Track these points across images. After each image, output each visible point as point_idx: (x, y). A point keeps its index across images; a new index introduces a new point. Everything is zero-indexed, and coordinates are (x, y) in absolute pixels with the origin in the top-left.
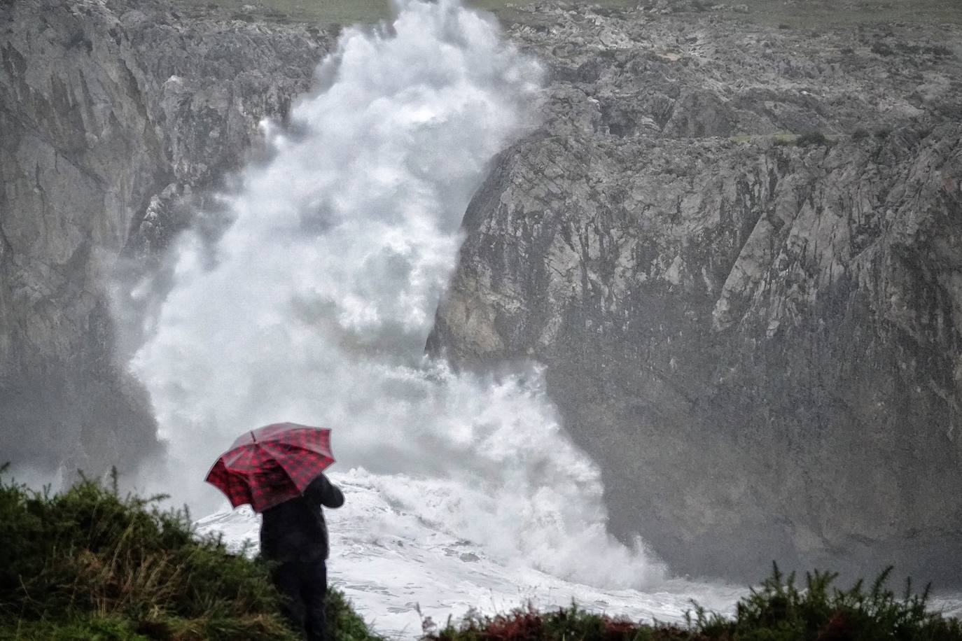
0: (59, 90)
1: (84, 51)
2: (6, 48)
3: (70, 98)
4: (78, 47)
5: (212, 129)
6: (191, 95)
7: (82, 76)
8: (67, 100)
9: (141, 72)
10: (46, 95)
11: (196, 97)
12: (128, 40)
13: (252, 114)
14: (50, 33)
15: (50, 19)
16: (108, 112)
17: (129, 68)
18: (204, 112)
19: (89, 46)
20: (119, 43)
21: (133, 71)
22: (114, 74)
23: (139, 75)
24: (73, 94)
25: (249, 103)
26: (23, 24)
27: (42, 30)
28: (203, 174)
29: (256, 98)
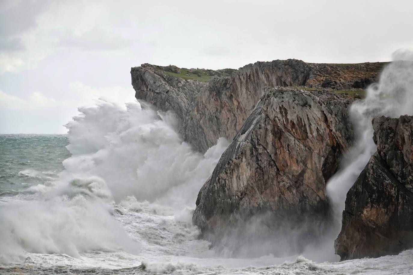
0: (300, 120)
1: (308, 107)
2: (281, 107)
3: (303, 123)
4: (306, 107)
5: (390, 134)
6: (383, 122)
7: (307, 115)
8: (302, 124)
9: (330, 115)
10: (295, 122)
11: (385, 123)
12: (325, 104)
13: (406, 129)
14: (296, 102)
15: (297, 98)
16: (316, 128)
17: (325, 113)
18: (388, 128)
19: (310, 106)
20: (321, 105)
21: (326, 115)
22: (319, 115)
23: (329, 116)
24: (304, 121)
25: (404, 125)
26: (287, 99)
27: (294, 101)
28: (388, 148)
29: (406, 124)
